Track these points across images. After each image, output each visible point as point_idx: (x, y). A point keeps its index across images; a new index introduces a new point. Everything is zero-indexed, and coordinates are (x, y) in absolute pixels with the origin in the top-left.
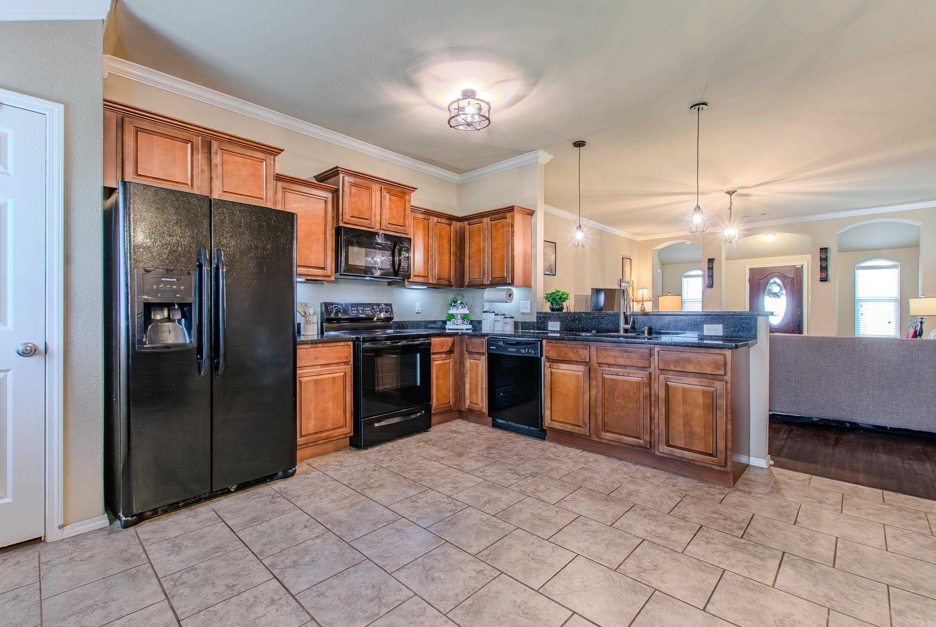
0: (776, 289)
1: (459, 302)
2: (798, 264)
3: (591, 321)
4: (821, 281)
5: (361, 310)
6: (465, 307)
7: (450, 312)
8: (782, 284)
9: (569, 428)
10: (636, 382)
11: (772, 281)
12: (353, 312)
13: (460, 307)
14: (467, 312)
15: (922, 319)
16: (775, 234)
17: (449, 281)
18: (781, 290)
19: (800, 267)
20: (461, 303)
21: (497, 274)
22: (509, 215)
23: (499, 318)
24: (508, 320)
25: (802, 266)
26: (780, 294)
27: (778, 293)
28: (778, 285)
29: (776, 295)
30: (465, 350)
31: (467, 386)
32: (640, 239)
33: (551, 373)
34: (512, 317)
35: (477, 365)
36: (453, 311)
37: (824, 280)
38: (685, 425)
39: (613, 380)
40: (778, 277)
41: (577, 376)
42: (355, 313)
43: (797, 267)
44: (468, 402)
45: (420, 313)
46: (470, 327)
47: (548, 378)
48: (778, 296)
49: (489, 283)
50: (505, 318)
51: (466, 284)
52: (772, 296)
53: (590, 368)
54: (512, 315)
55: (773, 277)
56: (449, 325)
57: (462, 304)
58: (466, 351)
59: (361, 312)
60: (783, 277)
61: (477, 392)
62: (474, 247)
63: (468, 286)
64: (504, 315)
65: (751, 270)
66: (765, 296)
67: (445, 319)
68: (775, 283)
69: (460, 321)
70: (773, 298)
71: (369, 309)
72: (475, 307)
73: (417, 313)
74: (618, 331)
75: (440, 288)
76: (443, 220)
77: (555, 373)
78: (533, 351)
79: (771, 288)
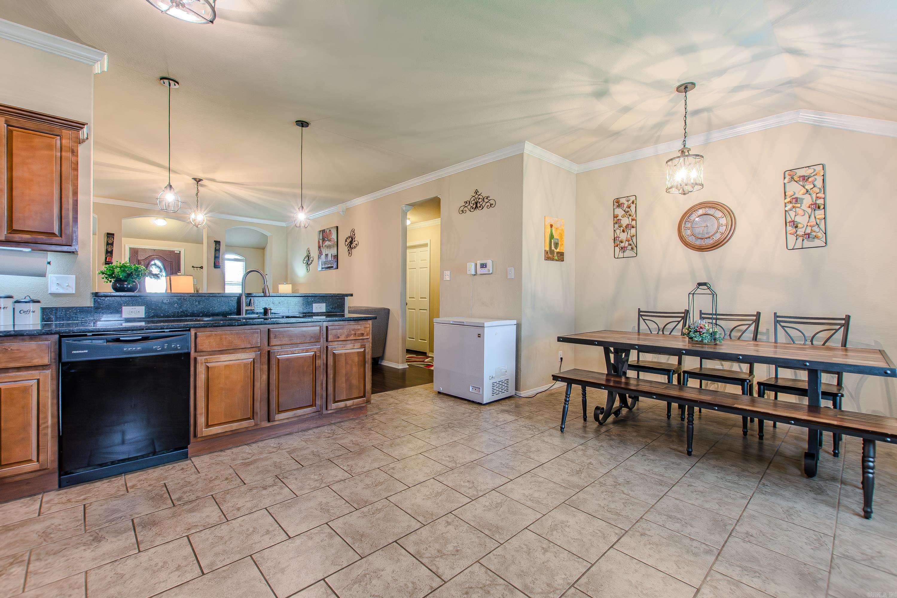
0: (155, 270)
2: (176, 250)
8: (162, 267)
10: (309, 357)
11: (153, 263)
16: (165, 220)
18: (161, 271)
19: (179, 252)
22: (63, 133)
25: (180, 251)
26: (160, 276)
27: (159, 274)
28: (159, 267)
29: (156, 276)
33: (208, 368)
37: (218, 266)
38: (346, 381)
39: (288, 360)
40: (158, 259)
41: (245, 365)
43: (175, 252)
47: (203, 376)
48: (158, 277)
50: (16, 302)
52: (152, 277)
53: (261, 352)
54: (34, 298)
55: (153, 259)
60: (163, 260)
65: (131, 249)
66: (146, 278)
68: (155, 264)
70: (153, 279)
77: (212, 367)
78: (178, 346)
79: (151, 269)
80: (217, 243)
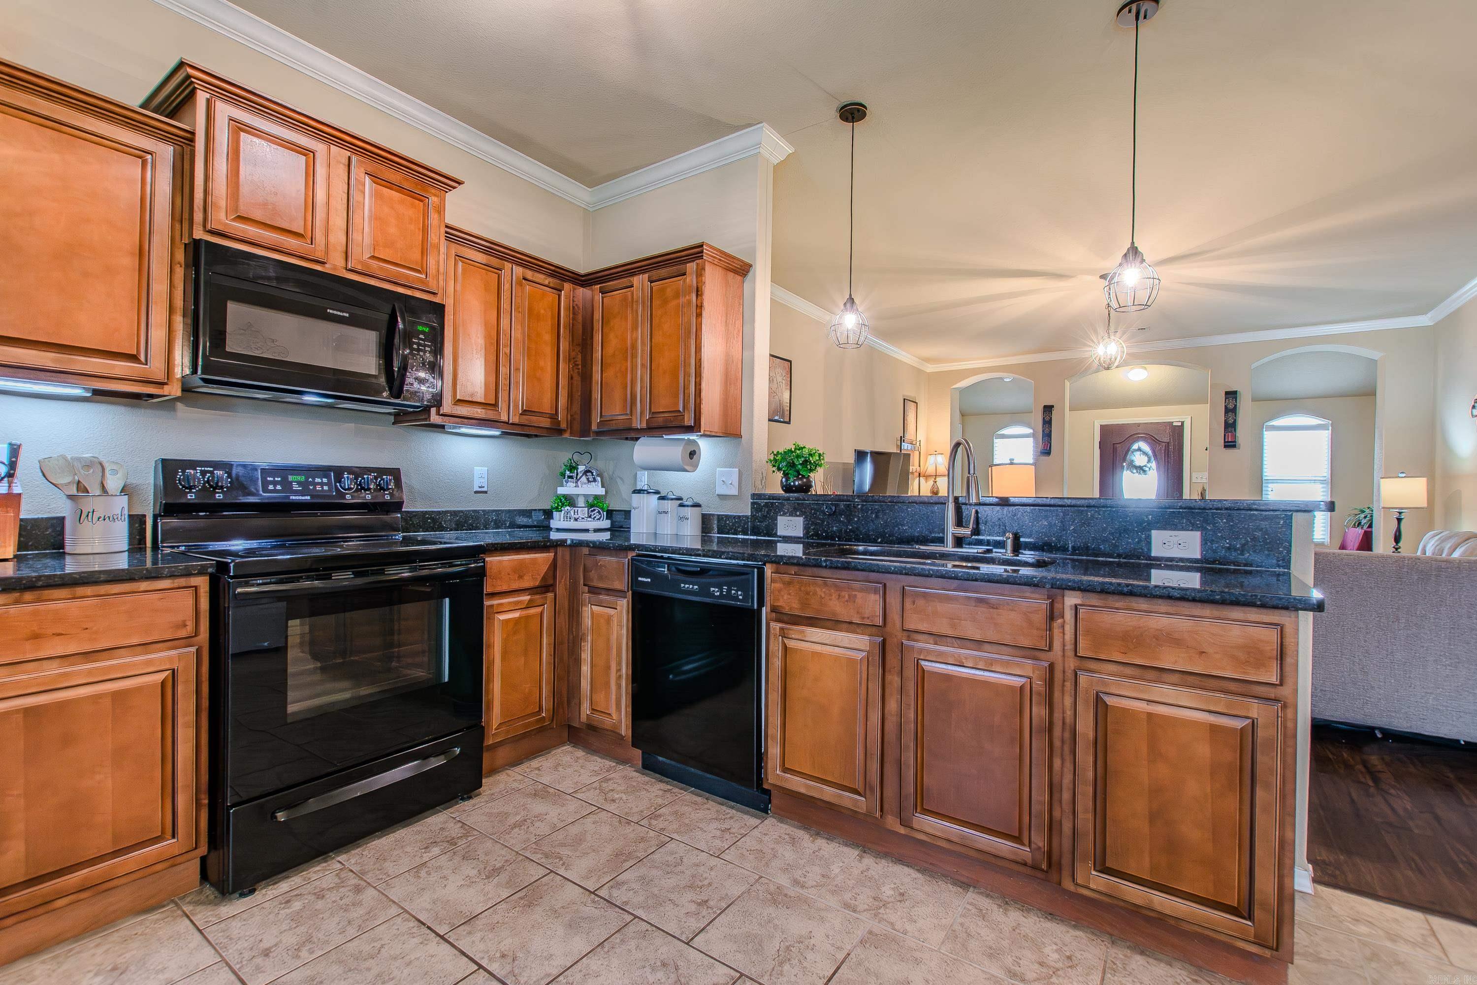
0: (1141, 460)
1: (581, 468)
2: (1176, 420)
3: (877, 517)
4: (1225, 446)
5: (299, 483)
6: (595, 480)
7: (561, 491)
8: (1150, 453)
9: (828, 793)
10: (1011, 688)
11: (1135, 446)
12: (271, 487)
13: (584, 479)
14: (601, 491)
15: (1400, 513)
16: (1146, 369)
17: (554, 417)
18: (1149, 461)
19: (1180, 424)
20: (586, 472)
21: (663, 404)
22: (691, 267)
23: (669, 505)
24: (688, 512)
25: (1183, 423)
26: (1147, 469)
27: (1145, 466)
28: (1145, 453)
29: (1141, 469)
30: (582, 582)
31: (586, 669)
32: (930, 368)
33: (785, 648)
34: (697, 505)
35: (609, 619)
36: (568, 489)
37: (1230, 444)
38: (1153, 817)
39: (947, 678)
40: (1144, 439)
41: (851, 661)
42: (275, 491)
43: (1174, 424)
44: (586, 709)
45: (486, 492)
46: (606, 524)
47: (777, 663)
48: (1144, 471)
49: (644, 426)
50: (681, 505)
51: (594, 427)
52: (1135, 471)
53: (884, 641)
54: (697, 500)
55: (1137, 440)
56: (558, 521)
57: (590, 474)
58: (585, 585)
59: (296, 487)
60: (1152, 440)
61: (607, 684)
62: (614, 342)
63: (598, 433)
64: (680, 499)
65: (1103, 428)
66: (1125, 472)
67: (547, 507)
68: (1139, 450)
69: (583, 512)
70: (1136, 475)
71: (325, 480)
72: (619, 480)
73: (476, 492)
74: (941, 541)
75: (536, 436)
76: (540, 277)
77: (796, 650)
78: (739, 593)
79: (1133, 458)
80: (1231, 395)
